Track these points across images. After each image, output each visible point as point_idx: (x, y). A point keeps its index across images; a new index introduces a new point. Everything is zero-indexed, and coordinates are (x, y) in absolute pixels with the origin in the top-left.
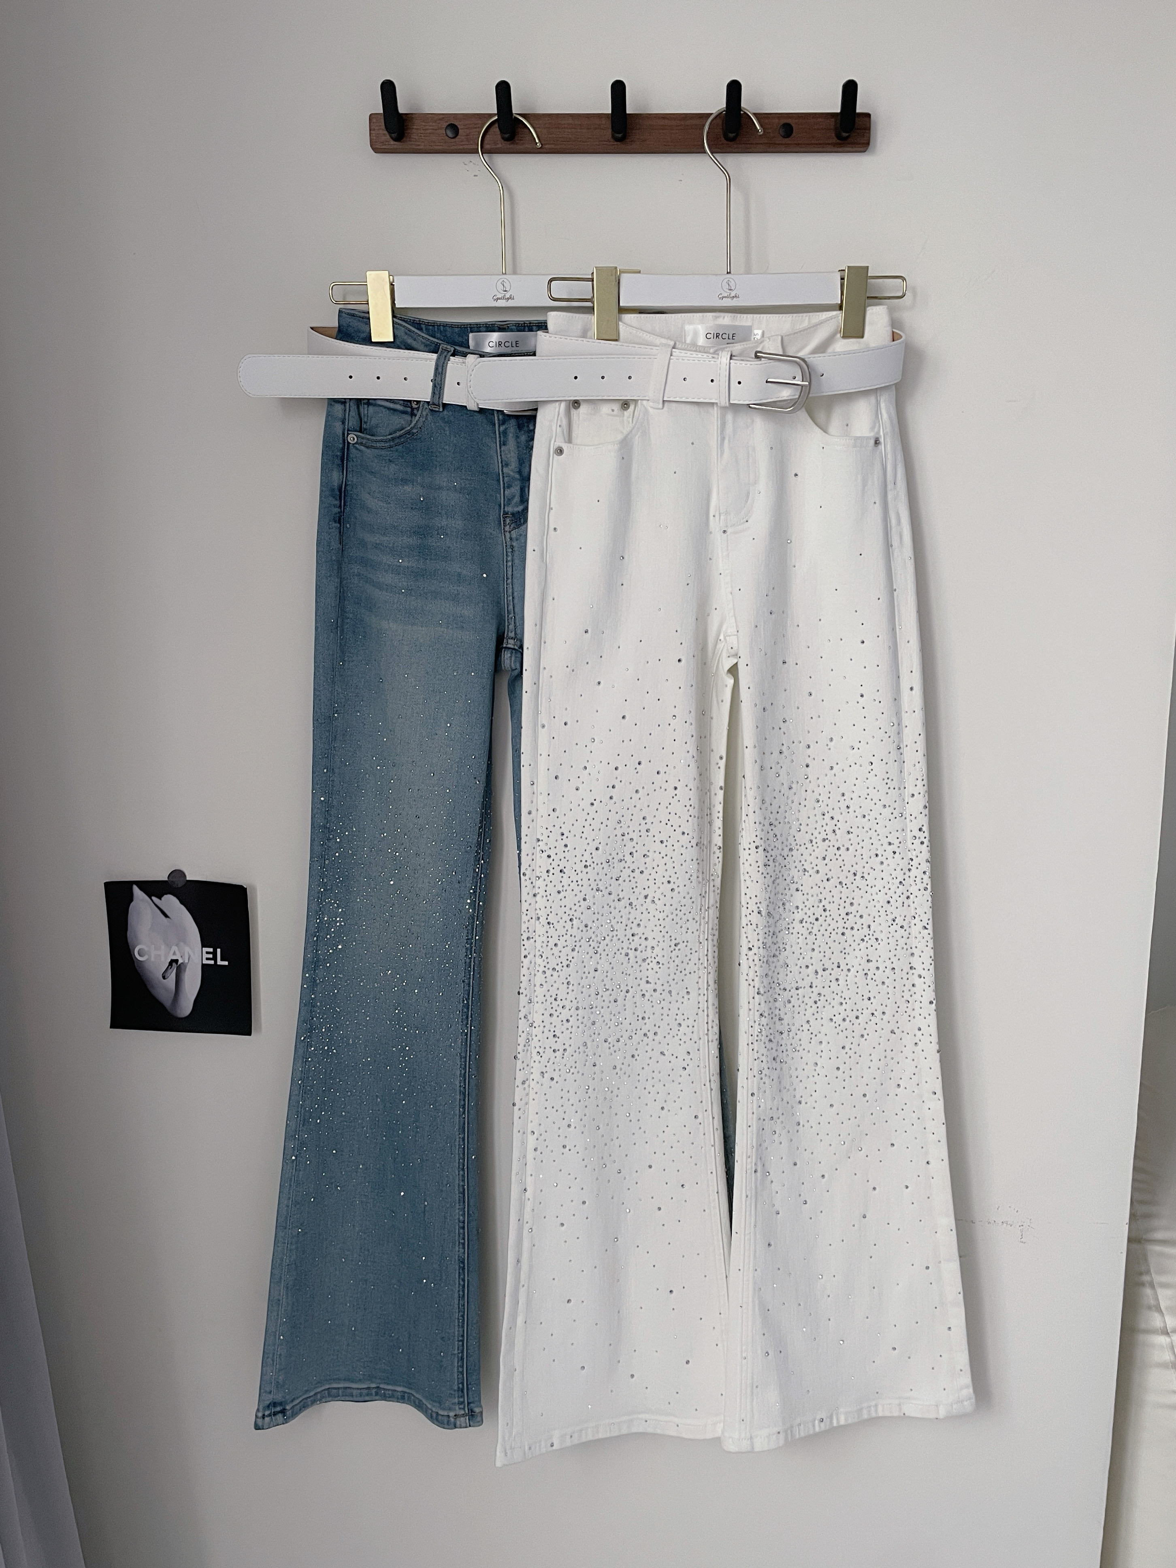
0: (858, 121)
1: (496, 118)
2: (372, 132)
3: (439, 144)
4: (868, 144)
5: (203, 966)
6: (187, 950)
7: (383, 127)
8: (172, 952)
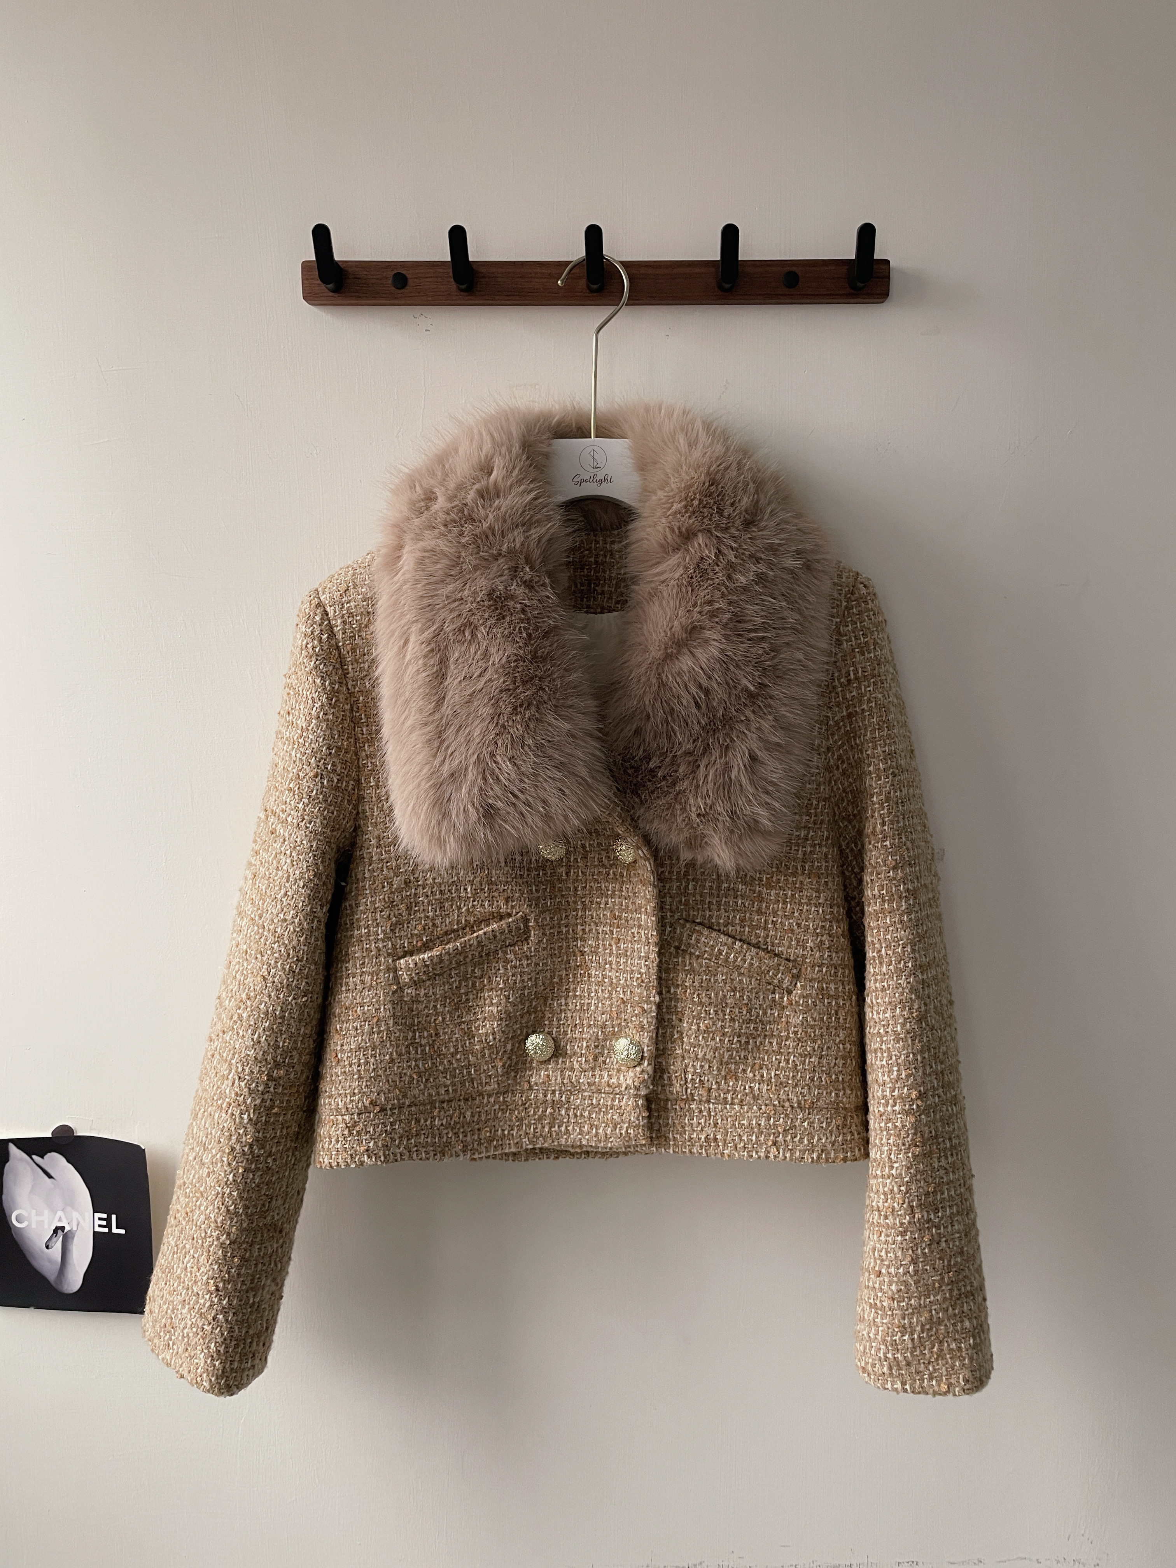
0: (876, 269)
2: (305, 282)
3: (384, 295)
4: (888, 295)
5: (95, 1233)
6: (75, 1215)
7: (317, 276)
8: (57, 1218)
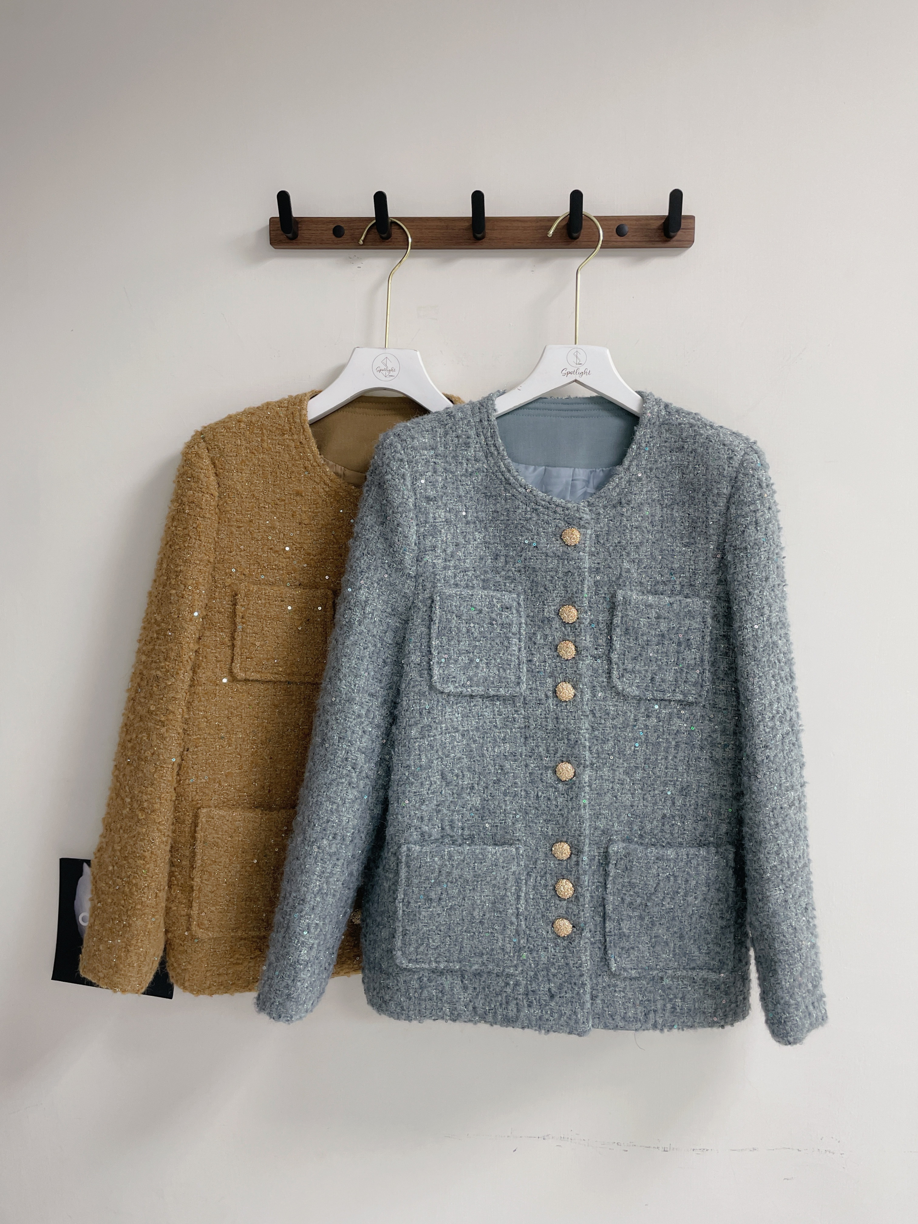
0: (684, 223)
1: (375, 221)
2: (271, 233)
3: (328, 242)
4: (693, 241)
7: (280, 229)
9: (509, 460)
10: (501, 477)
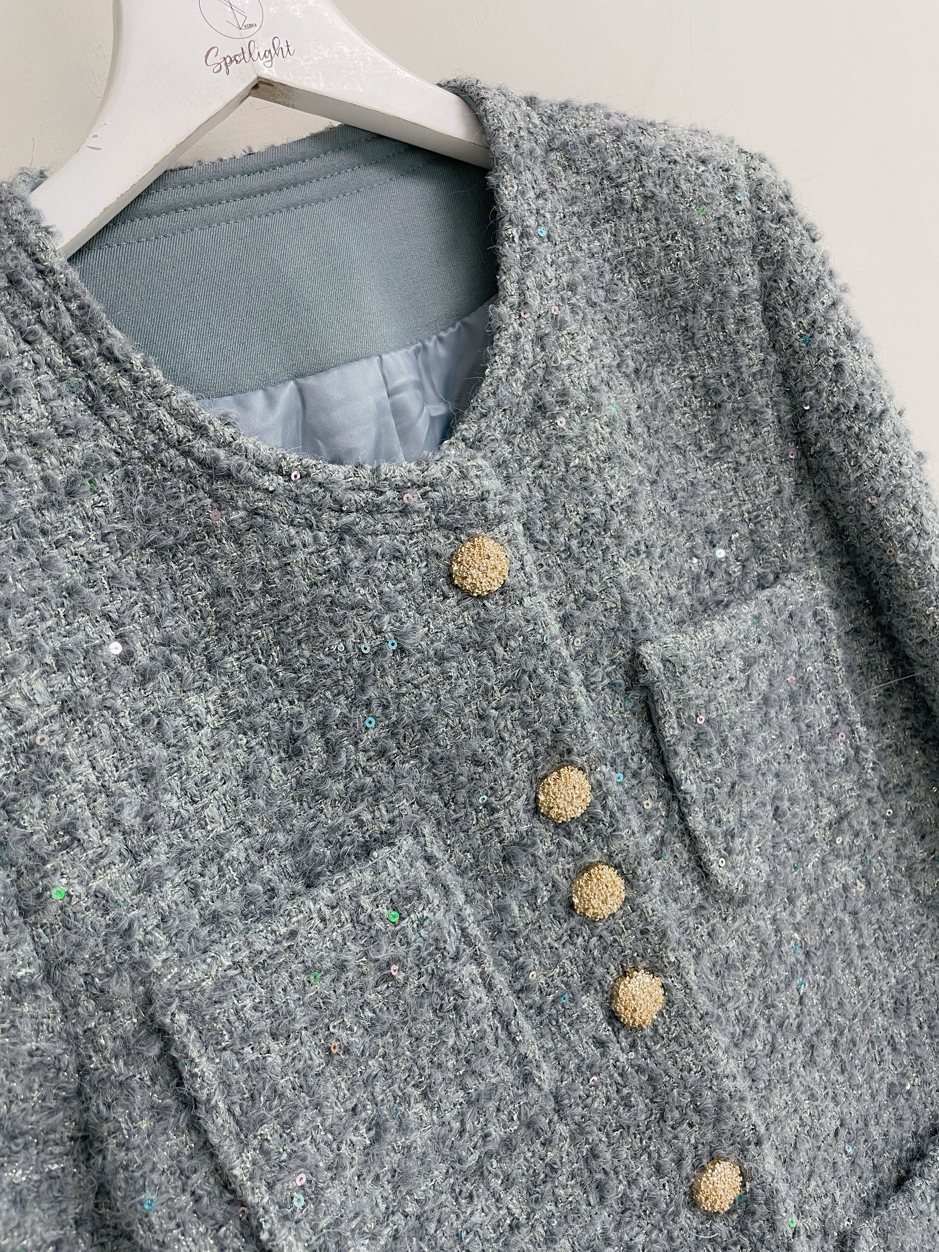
9: (184, 394)
10: (181, 461)
